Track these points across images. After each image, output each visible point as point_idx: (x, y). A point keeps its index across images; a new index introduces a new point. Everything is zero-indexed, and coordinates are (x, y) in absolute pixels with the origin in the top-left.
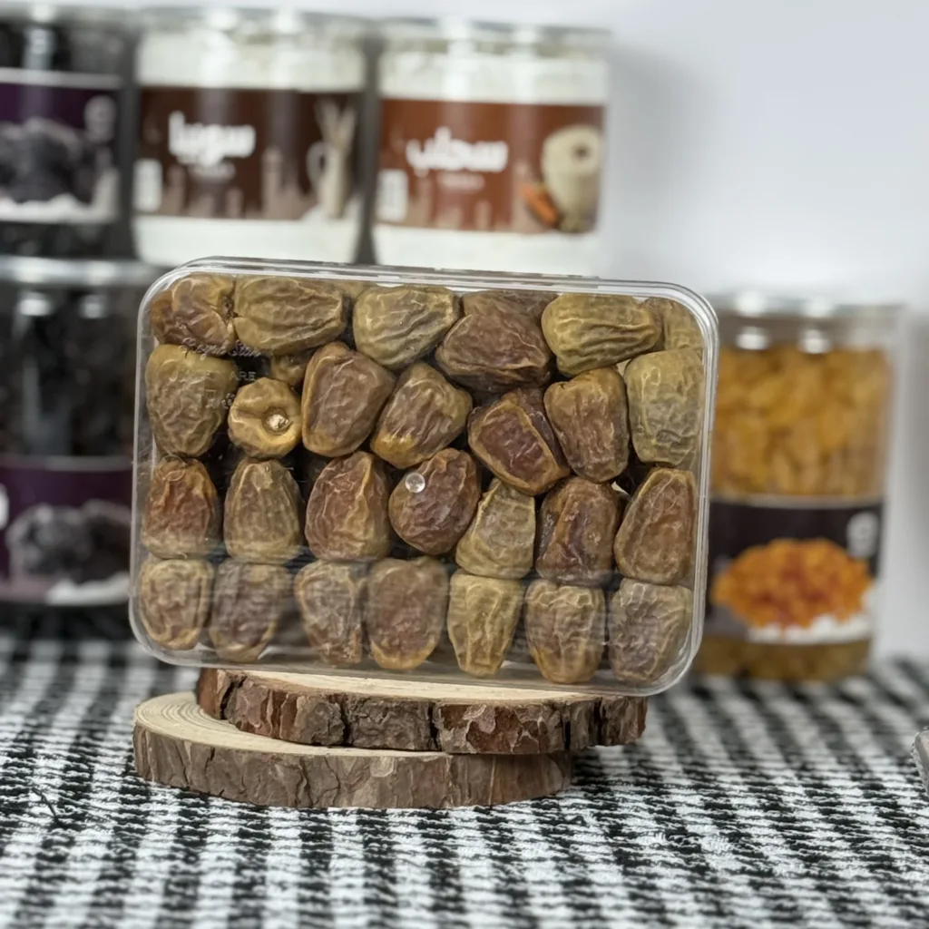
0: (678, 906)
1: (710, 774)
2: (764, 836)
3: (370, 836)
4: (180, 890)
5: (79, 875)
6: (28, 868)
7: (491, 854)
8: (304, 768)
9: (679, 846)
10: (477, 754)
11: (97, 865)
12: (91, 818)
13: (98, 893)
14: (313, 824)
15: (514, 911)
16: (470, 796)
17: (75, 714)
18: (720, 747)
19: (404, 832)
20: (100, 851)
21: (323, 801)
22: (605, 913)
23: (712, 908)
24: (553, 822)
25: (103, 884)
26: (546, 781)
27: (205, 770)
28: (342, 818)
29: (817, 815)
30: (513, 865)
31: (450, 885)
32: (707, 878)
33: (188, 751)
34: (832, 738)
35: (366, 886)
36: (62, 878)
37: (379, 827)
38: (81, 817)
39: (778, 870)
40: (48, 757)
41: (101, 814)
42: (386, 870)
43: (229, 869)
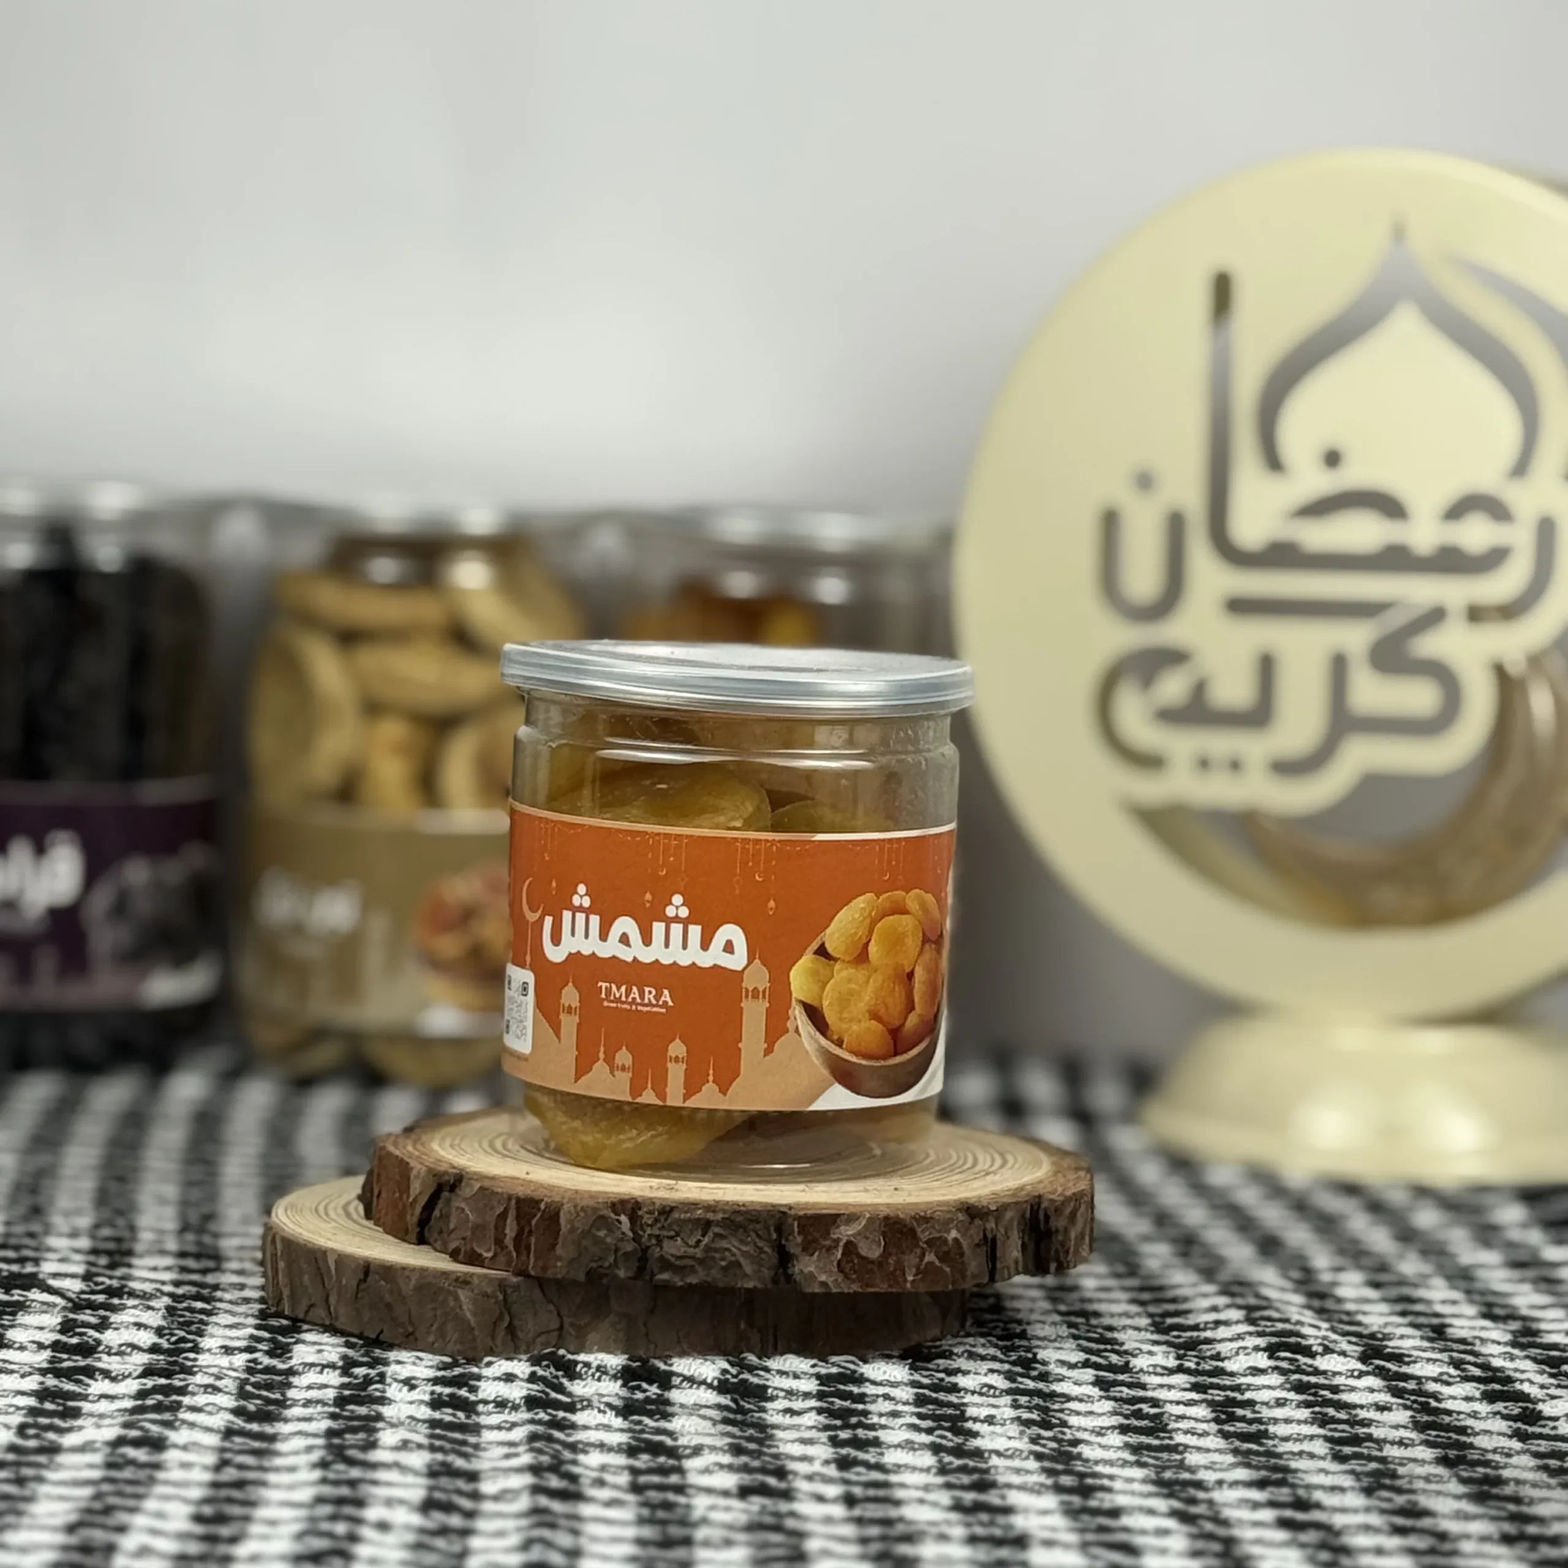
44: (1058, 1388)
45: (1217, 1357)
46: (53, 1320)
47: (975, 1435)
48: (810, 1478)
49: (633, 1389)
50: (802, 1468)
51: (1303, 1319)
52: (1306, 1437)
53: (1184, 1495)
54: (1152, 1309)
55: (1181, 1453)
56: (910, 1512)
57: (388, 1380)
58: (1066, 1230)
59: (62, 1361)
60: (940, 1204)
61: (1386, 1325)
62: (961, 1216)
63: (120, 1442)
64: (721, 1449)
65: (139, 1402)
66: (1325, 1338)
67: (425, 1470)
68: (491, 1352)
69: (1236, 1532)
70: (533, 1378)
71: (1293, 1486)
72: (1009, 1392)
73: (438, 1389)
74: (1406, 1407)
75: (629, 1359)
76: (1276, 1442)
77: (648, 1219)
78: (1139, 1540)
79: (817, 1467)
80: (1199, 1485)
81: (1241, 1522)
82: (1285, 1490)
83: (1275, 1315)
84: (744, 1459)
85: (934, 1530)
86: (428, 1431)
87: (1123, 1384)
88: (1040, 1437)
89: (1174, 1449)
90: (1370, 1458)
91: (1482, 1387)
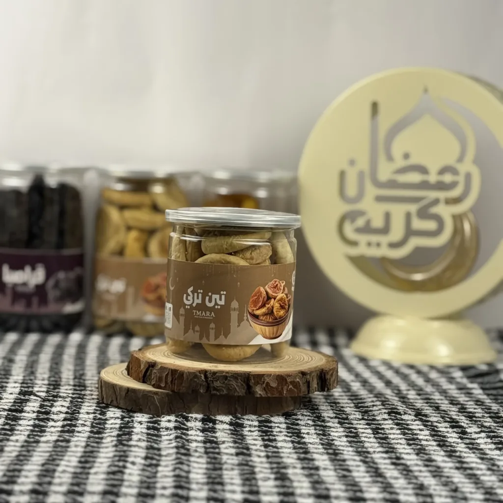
2: (345, 403)
11: (63, 415)
12: (60, 397)
13: (63, 426)
20: (64, 410)
23: (321, 432)
25: (65, 423)
29: (366, 392)
32: (321, 420)
38: (56, 396)
39: (351, 417)
44: (328, 424)
45: (374, 415)
46: (37, 404)
47: (304, 438)
48: (256, 450)
49: (205, 424)
50: (254, 447)
51: (398, 404)
52: (399, 438)
53: (364, 455)
54: (355, 402)
55: (363, 443)
56: (285, 460)
57: (134, 422)
58: (330, 379)
59: (40, 416)
60: (294, 371)
61: (422, 406)
62: (300, 375)
63: (57, 441)
64: (230, 442)
65: (62, 429)
66: (404, 410)
67: (145, 448)
68: (164, 414)
69: (380, 466)
70: (176, 421)
71: (395, 453)
72: (313, 425)
73: (149, 424)
74: (428, 430)
75: (204, 416)
76: (391, 440)
77: (209, 376)
78: (351, 468)
79: (258, 447)
80: (368, 452)
81: (381, 463)
82: (393, 454)
83: (390, 403)
84: (237, 445)
85: (292, 465)
86: (146, 436)
87: (346, 423)
88: (322, 438)
89: (361, 442)
90: (418, 445)
91: (450, 424)
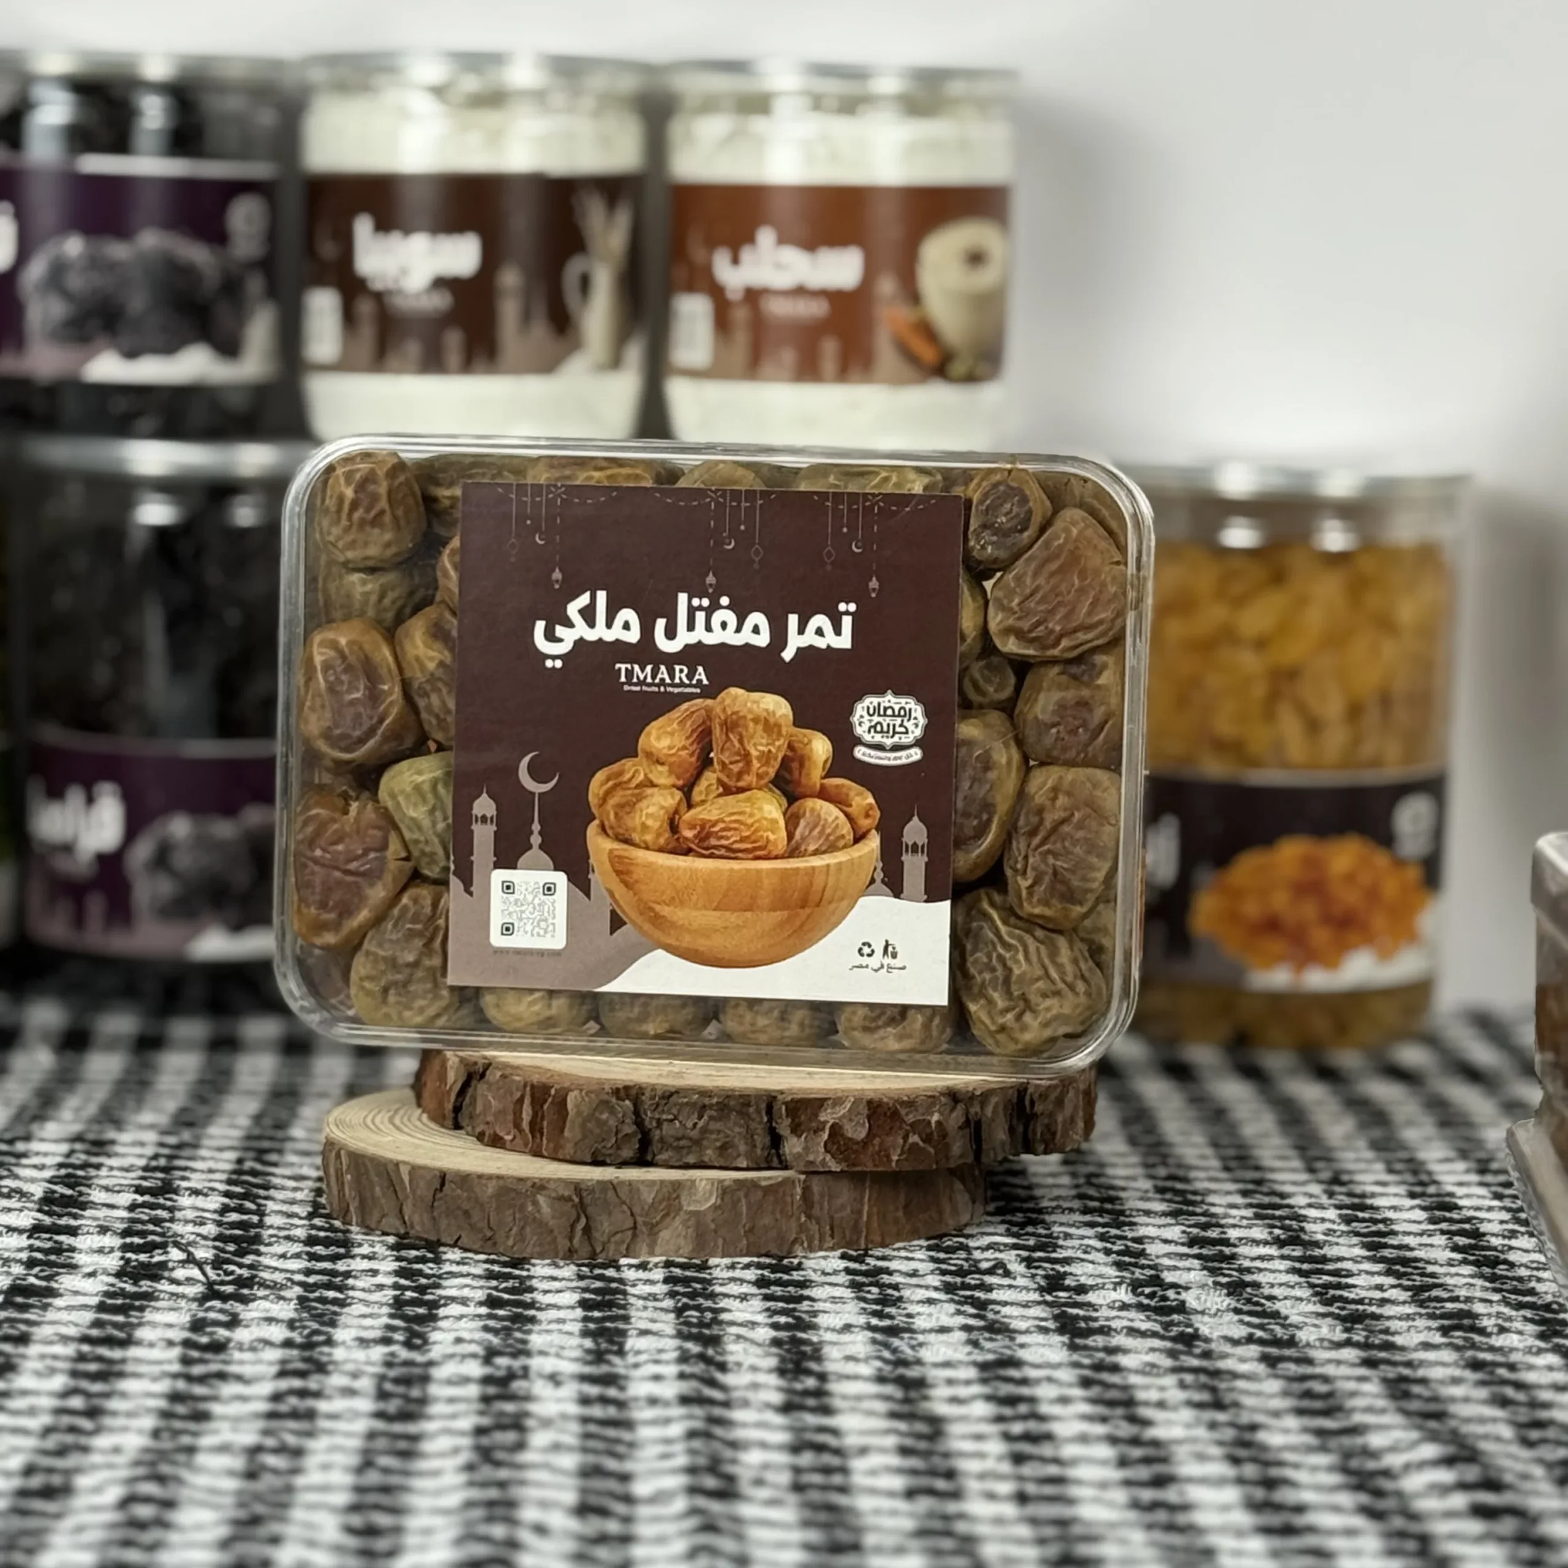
0: (1153, 1395)
1: (1195, 1193)
2: (1281, 1285)
3: (685, 1300)
4: (401, 1389)
5: (247, 1370)
6: (170, 1362)
7: (868, 1324)
8: (581, 1198)
9: (1153, 1303)
10: (842, 1171)
11: (274, 1355)
12: (263, 1285)
13: (277, 1397)
14: (598, 1284)
15: (905, 1408)
16: (832, 1236)
17: (233, 1126)
18: (1209, 1151)
19: (736, 1293)
20: (278, 1333)
21: (612, 1247)
22: (1044, 1409)
23: (1205, 1396)
24: (961, 1272)
25: (284, 1384)
26: (947, 1208)
27: (432, 1206)
28: (641, 1274)
29: (1358, 1251)
30: (902, 1339)
31: (809, 1372)
32: (1197, 1351)
33: (406, 1179)
34: (1377, 1133)
35: (682, 1376)
36: (222, 1376)
37: (698, 1286)
38: (248, 1282)
39: (1303, 1336)
40: (196, 1192)
41: (278, 1277)
42: (710, 1352)
43: (474, 1356)
44: (1224, 1365)
45: (1386, 1331)
46: (183, 1316)
48: (982, 1476)
50: (973, 1466)
51: (1474, 1293)
54: (1314, 1280)
55: (1362, 1435)
57: (533, 1375)
63: (257, 1449)
64: (889, 1450)
67: (576, 1471)
69: (1431, 1527)
71: (1482, 1465)
72: (1172, 1371)
73: (586, 1386)
76: (1459, 1422)
78: (1330, 1543)
79: (989, 1464)
80: (1386, 1473)
83: (1445, 1294)
87: (1289, 1359)
